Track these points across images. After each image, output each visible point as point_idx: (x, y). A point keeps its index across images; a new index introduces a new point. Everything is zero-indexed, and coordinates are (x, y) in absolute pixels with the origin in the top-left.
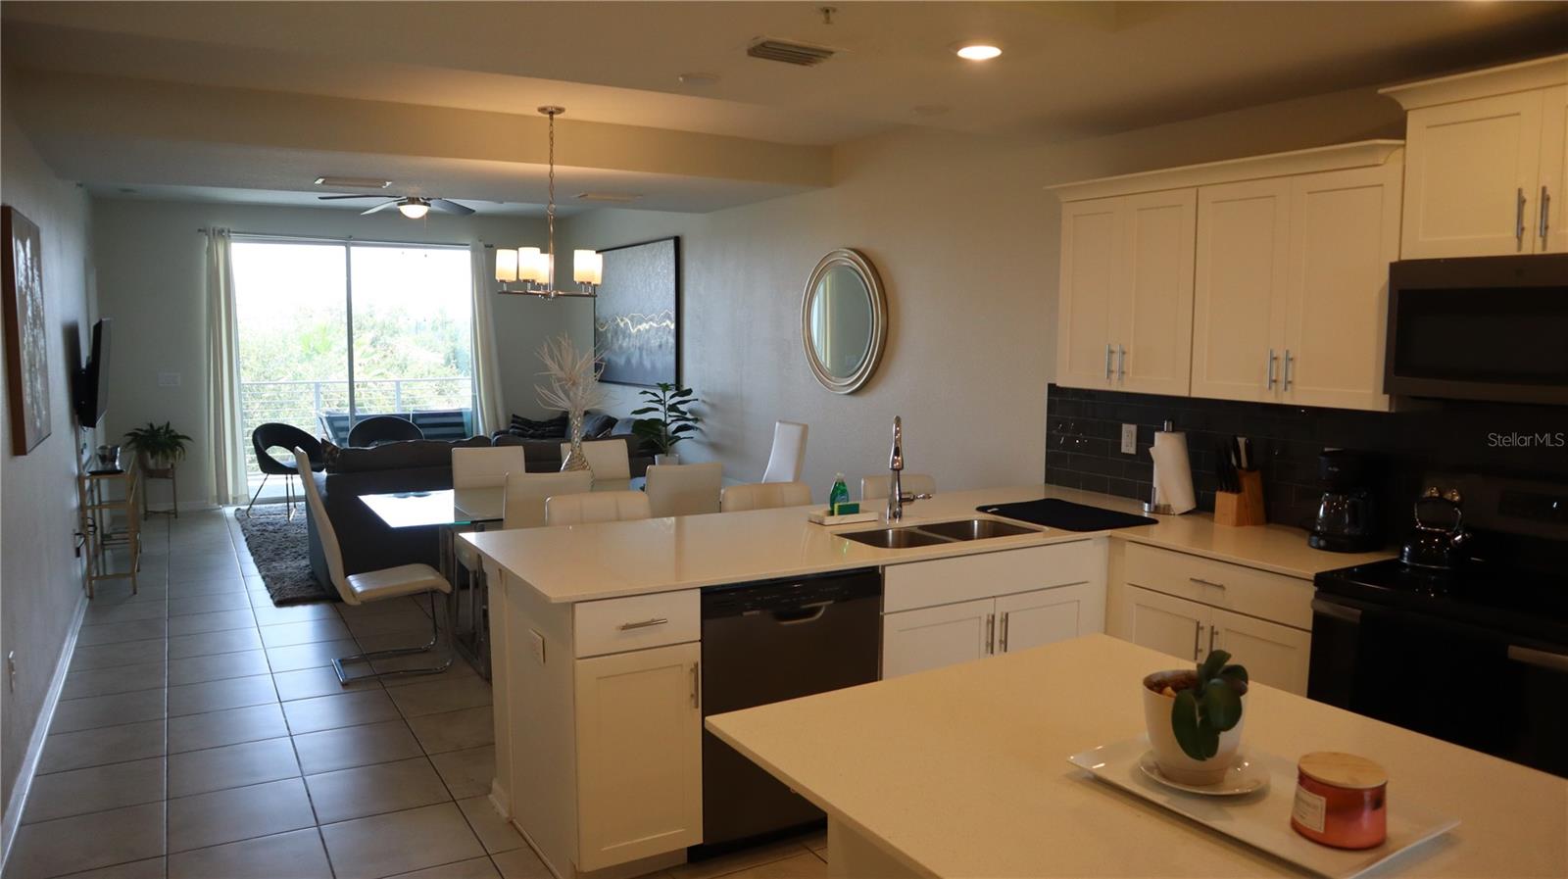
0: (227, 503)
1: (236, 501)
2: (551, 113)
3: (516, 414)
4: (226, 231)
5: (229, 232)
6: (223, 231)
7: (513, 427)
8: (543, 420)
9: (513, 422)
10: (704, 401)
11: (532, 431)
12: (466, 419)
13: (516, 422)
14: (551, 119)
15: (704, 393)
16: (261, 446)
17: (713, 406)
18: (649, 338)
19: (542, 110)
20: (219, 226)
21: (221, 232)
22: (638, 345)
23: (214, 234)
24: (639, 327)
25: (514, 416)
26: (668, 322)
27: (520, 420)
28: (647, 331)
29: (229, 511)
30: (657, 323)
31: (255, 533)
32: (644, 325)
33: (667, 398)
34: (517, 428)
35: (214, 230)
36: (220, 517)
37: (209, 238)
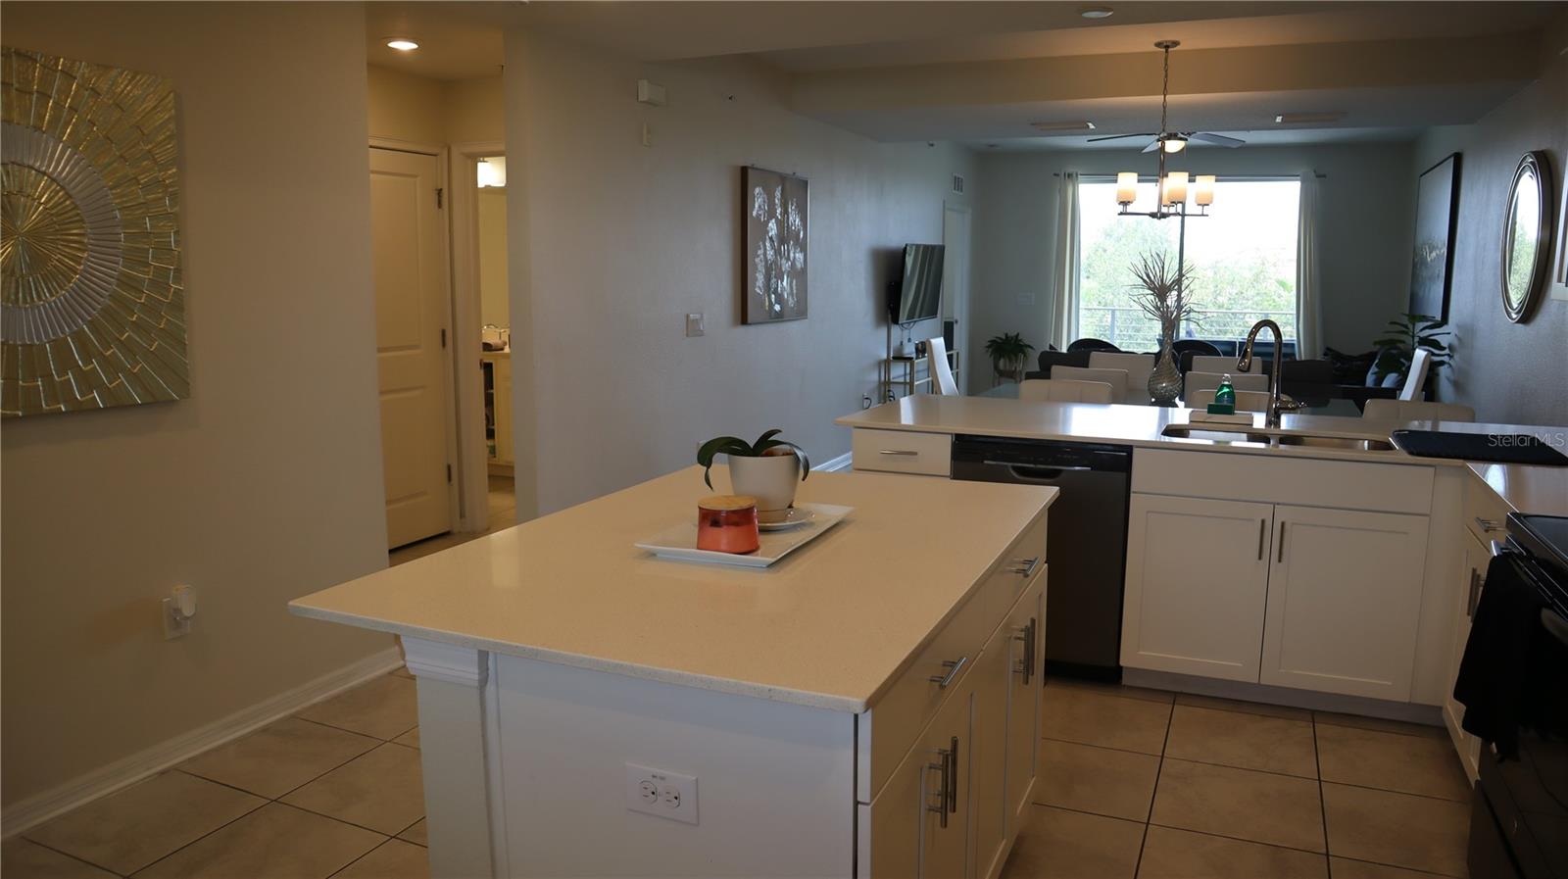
2: (1167, 47)
3: (1330, 347)
4: (1075, 174)
6: (1072, 174)
14: (1167, 51)
15: (1457, 325)
19: (1158, 45)
20: (1070, 170)
21: (1070, 175)
23: (1064, 177)
24: (1432, 255)
32: (1434, 252)
33: (1417, 330)
35: (1064, 174)
37: (1061, 181)
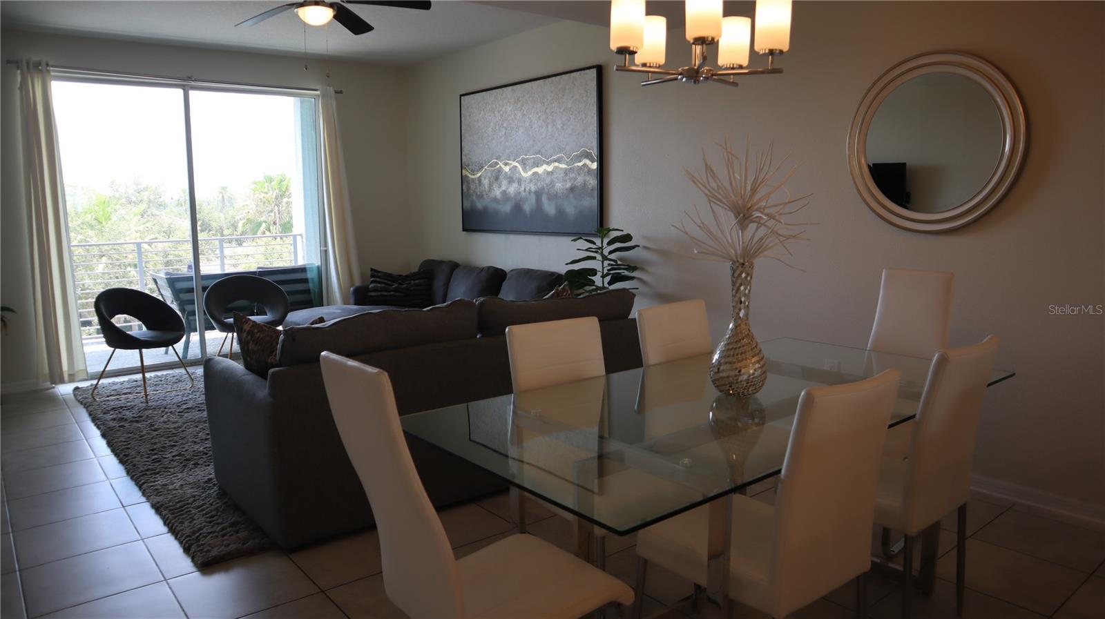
0: (62, 381)
1: (72, 379)
3: (374, 268)
4: (44, 64)
5: (47, 65)
6: (40, 64)
7: (372, 282)
8: (404, 274)
9: (372, 276)
10: (645, 247)
11: (396, 285)
12: (311, 275)
13: (376, 277)
15: (645, 238)
16: (105, 313)
17: (662, 253)
18: (552, 181)
20: (35, 58)
21: (36, 66)
22: (533, 189)
23: (28, 67)
24: (535, 170)
25: (372, 270)
26: (587, 162)
27: (379, 274)
28: (549, 174)
29: (65, 389)
30: (567, 164)
31: (112, 424)
32: (545, 166)
33: (605, 244)
34: (379, 283)
35: (28, 63)
36: (54, 400)
37: (22, 74)
